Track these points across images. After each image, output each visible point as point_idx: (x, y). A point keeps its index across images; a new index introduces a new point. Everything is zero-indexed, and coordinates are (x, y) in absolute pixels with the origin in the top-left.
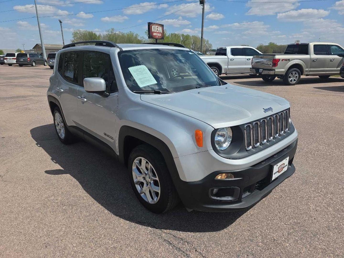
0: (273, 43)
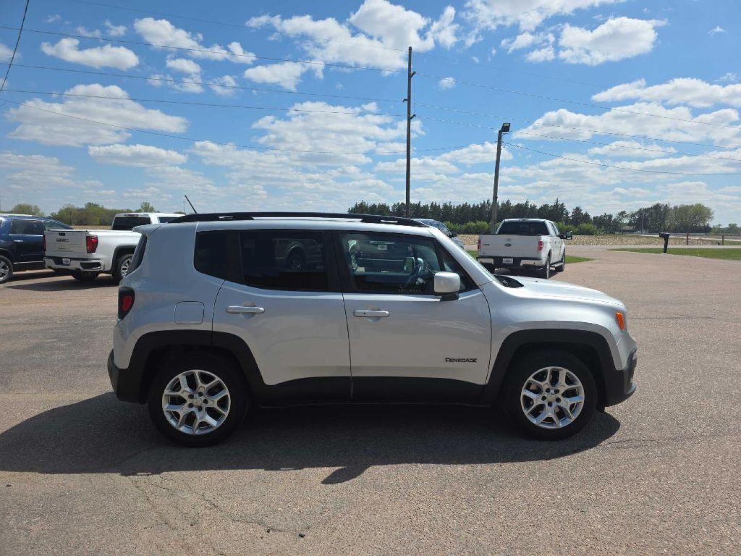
0: (96, 205)
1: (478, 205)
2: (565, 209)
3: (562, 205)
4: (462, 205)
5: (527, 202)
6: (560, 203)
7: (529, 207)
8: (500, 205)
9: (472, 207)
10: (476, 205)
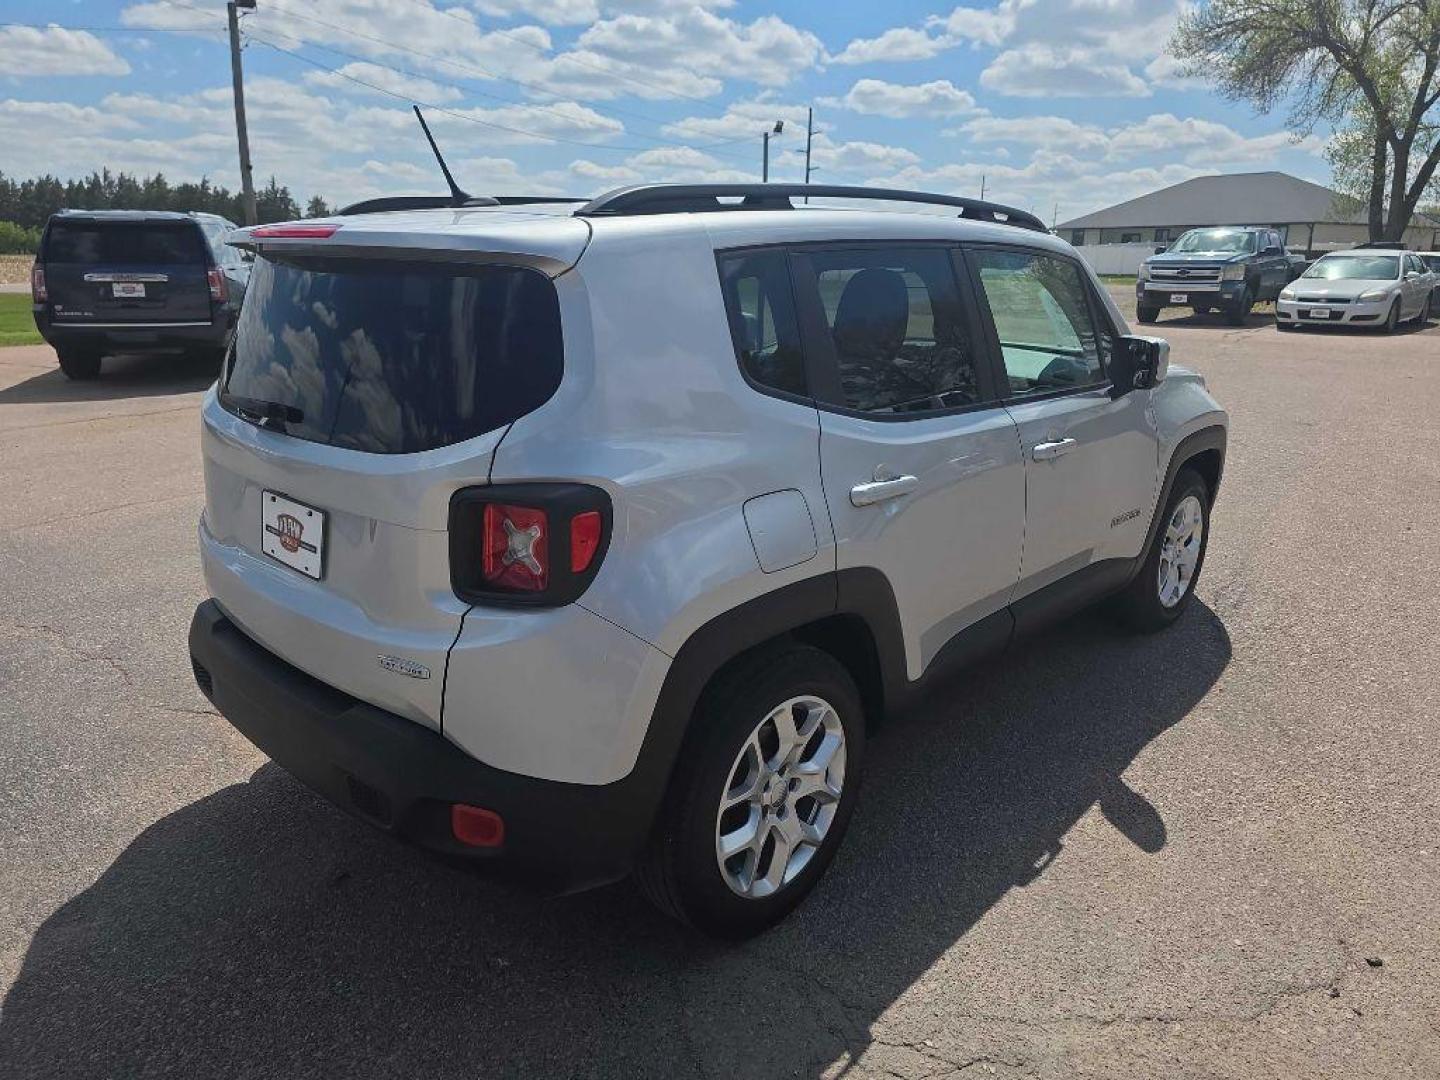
1: (81, 182)
2: (291, 200)
3: (284, 191)
4: (36, 181)
5: (205, 182)
6: (279, 186)
7: (211, 192)
8: (141, 186)
9: (66, 186)
10: (76, 183)
